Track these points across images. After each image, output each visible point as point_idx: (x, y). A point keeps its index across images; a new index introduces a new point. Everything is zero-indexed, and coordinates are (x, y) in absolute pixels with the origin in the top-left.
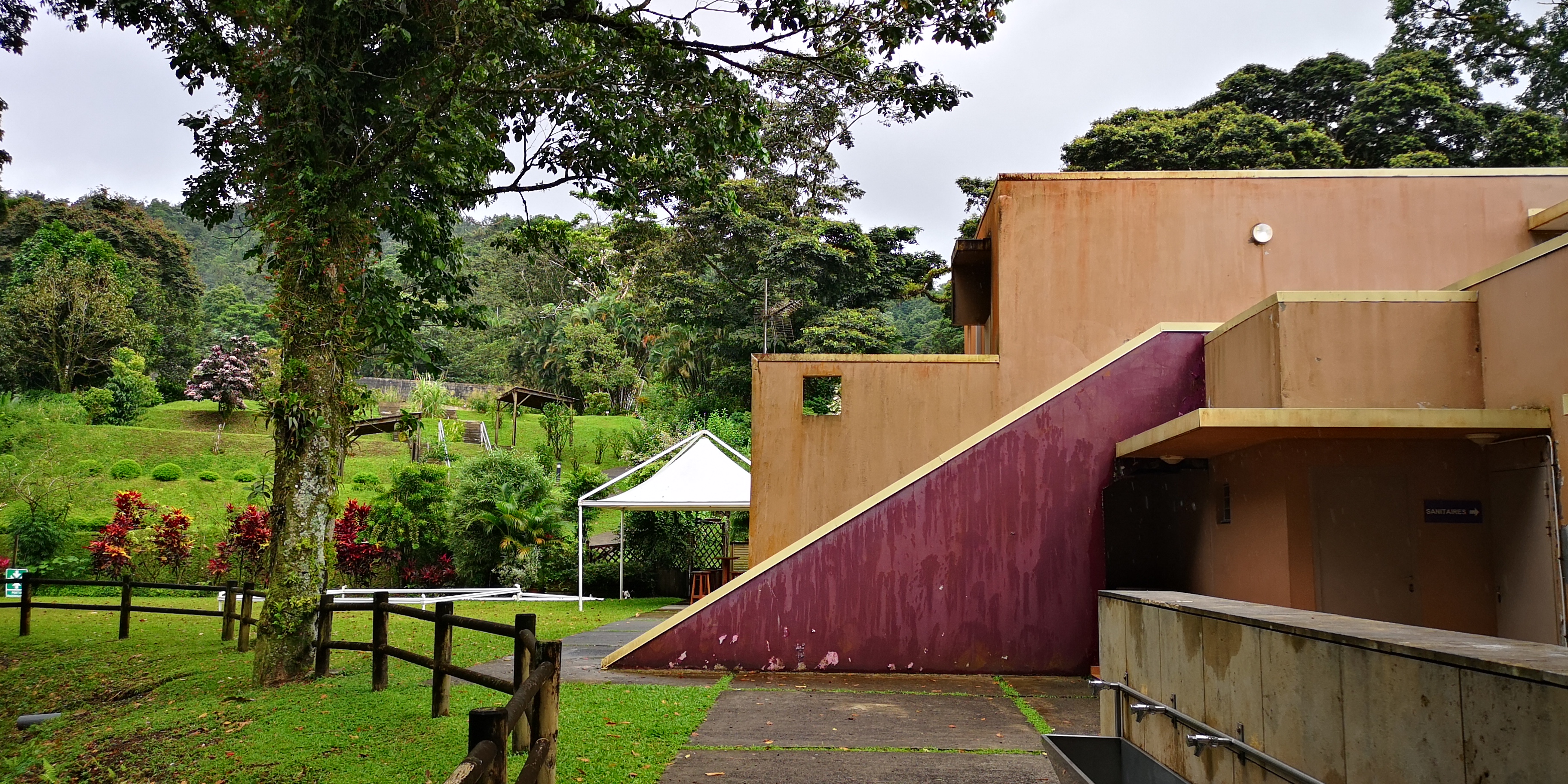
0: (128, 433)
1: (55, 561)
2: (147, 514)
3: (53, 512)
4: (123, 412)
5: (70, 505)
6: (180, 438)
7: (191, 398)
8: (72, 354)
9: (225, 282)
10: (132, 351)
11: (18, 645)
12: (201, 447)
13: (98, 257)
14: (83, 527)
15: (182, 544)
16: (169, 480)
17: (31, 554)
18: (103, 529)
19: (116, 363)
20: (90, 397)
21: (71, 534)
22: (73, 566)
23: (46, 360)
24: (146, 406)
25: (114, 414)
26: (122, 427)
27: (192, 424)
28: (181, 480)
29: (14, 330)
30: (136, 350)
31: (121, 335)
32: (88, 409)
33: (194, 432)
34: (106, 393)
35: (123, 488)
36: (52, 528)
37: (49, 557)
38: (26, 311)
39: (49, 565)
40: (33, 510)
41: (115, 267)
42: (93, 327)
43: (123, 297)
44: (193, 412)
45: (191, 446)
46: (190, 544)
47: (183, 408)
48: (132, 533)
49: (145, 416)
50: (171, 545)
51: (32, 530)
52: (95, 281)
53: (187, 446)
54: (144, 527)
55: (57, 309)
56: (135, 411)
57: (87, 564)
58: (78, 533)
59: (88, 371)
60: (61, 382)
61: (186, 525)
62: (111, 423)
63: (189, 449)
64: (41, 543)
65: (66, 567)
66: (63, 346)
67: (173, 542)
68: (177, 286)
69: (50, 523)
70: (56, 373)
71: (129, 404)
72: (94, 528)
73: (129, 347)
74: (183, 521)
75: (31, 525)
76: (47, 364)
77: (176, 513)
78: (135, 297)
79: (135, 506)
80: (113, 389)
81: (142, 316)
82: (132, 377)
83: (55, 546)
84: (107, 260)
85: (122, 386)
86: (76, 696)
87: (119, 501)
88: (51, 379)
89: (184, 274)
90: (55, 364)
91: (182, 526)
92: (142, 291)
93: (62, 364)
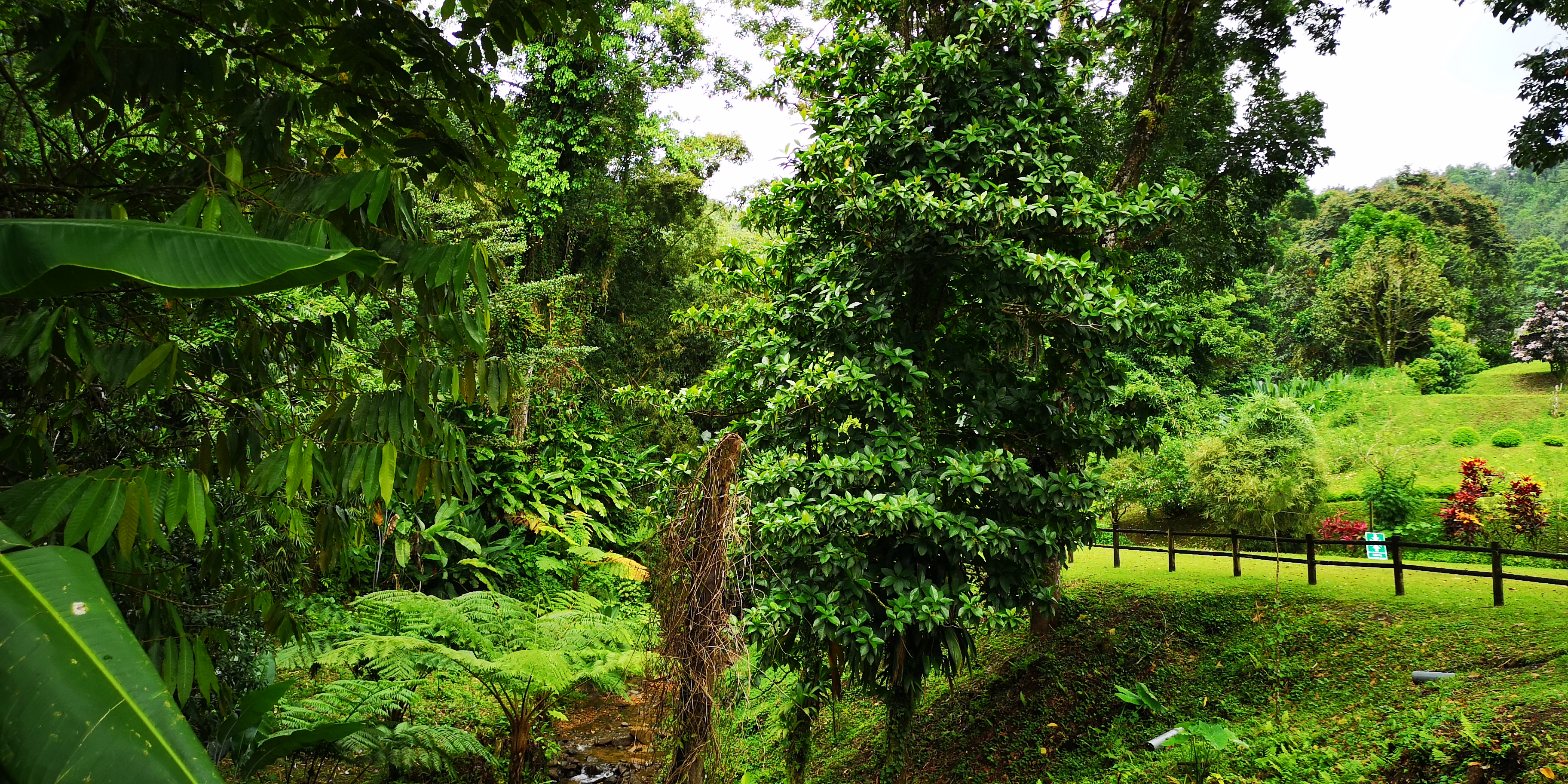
0: (1459, 400)
1: (1408, 527)
2: (1495, 481)
3: (1401, 480)
4: (1450, 381)
5: (1416, 473)
6: (1513, 403)
7: (1519, 360)
8: (1392, 329)
9: (1534, 236)
10: (1449, 319)
11: (1397, 604)
12: (1538, 411)
13: (1406, 232)
14: (1430, 494)
15: (1536, 512)
16: (1510, 446)
17: (1385, 519)
18: (1451, 496)
19: (1435, 332)
20: (1417, 368)
21: (1420, 501)
22: (1426, 531)
23: (1368, 337)
24: (1472, 373)
25: (1441, 384)
26: (1451, 395)
27: (1523, 387)
28: (1523, 446)
29: (1338, 313)
30: (1453, 318)
31: (1436, 304)
32: (1416, 381)
33: (1528, 396)
34: (1431, 363)
35: (1467, 455)
36: (1402, 495)
37: (1402, 522)
38: (1346, 294)
39: (1404, 530)
40: (1382, 478)
41: (1423, 238)
42: (1409, 300)
43: (1435, 267)
44: (1523, 375)
45: (1527, 411)
46: (1545, 511)
47: (1509, 372)
48: (1481, 501)
49: (1472, 383)
50: (1524, 513)
51: (1384, 496)
52: (1407, 256)
53: (1522, 410)
54: (1493, 494)
55: (1374, 288)
56: (1462, 378)
57: (1439, 530)
58: (1426, 500)
59: (1409, 344)
60: (1385, 357)
61: (1539, 492)
62: (1439, 392)
63: (1525, 414)
64: (1394, 509)
65: (1420, 533)
66: (1383, 323)
67: (1527, 510)
68: (1487, 247)
69: (1399, 490)
70: (1378, 349)
71: (1455, 372)
72: (1441, 495)
73: (1446, 315)
74: (1534, 488)
75: (1382, 492)
76: (1370, 341)
77: (1526, 480)
78: (1447, 265)
79: (1481, 473)
80: (1437, 359)
81: (1455, 283)
82: (1456, 345)
83: (1407, 512)
84: (1414, 233)
85: (1445, 355)
86: (1465, 660)
87: (1465, 468)
88: (1375, 354)
89: (1494, 234)
90: (1378, 341)
91: (1534, 493)
92: (1453, 258)
93: (1384, 341)
